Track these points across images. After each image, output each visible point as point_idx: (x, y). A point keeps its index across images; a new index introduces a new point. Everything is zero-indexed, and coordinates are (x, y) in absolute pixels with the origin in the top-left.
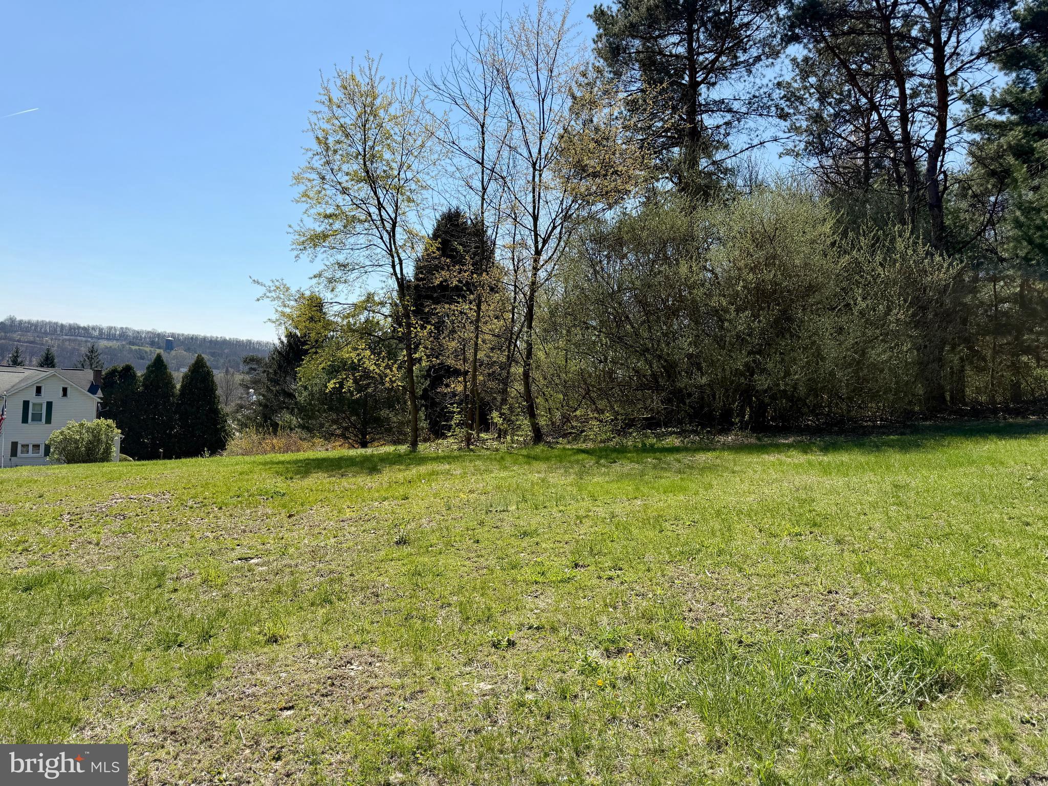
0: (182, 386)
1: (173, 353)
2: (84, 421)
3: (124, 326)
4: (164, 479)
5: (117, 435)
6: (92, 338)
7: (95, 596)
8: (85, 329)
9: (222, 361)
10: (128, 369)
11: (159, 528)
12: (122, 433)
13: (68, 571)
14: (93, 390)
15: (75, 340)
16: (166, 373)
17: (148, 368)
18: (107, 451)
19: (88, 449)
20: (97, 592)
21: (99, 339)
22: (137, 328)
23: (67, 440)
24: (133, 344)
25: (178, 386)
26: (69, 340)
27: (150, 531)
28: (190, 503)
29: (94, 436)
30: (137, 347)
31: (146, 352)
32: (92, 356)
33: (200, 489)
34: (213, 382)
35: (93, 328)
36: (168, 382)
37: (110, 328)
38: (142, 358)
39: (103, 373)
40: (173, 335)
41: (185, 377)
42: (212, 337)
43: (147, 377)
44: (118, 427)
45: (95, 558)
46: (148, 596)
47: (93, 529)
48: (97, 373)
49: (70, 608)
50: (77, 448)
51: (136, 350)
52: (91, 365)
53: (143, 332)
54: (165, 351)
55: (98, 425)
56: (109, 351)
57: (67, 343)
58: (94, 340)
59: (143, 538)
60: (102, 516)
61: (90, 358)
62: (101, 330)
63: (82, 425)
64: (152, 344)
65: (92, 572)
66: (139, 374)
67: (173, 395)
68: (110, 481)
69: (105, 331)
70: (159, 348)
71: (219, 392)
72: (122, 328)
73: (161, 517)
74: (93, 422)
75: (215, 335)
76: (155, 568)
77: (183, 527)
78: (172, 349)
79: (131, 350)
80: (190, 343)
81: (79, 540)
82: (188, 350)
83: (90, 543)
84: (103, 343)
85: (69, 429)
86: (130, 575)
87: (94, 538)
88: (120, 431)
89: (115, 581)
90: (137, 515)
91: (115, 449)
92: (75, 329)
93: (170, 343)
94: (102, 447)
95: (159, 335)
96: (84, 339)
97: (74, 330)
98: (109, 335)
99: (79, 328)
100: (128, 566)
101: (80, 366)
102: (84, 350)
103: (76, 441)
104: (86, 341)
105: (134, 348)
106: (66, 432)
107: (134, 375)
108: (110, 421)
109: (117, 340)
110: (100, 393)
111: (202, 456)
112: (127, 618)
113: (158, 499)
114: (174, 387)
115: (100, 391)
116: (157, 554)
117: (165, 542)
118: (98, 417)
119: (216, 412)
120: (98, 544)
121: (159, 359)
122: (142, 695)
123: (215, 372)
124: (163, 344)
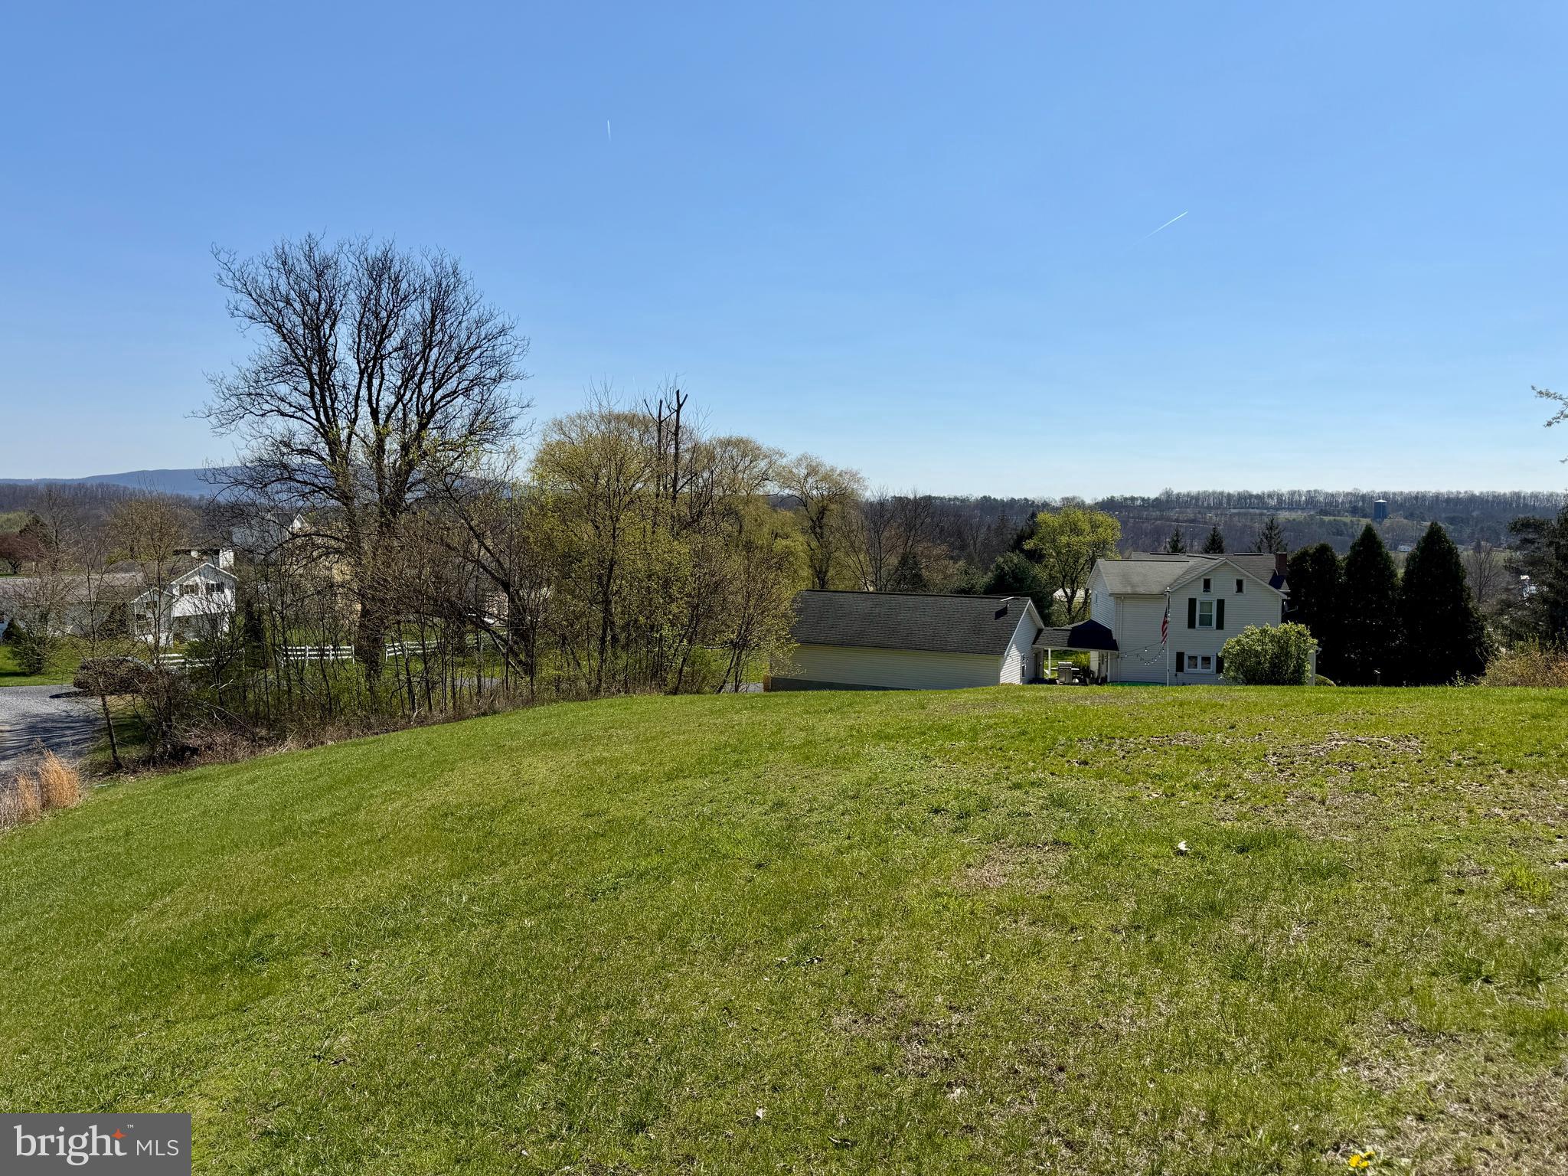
0: (1406, 573)
1: (1387, 522)
2: (1268, 627)
3: (1312, 489)
4: (1399, 715)
5: (1312, 646)
6: (1268, 509)
7: (1335, 877)
8: (1258, 497)
9: (1468, 530)
10: (1324, 550)
11: (1412, 790)
12: (1318, 645)
13: (1291, 835)
14: (1276, 582)
15: (1245, 514)
16: (1381, 554)
17: (1352, 548)
18: (1299, 670)
19: (1273, 665)
20: (1339, 871)
21: (1277, 509)
22: (1331, 488)
23: (1245, 653)
24: (1326, 513)
25: (1401, 572)
26: (1239, 514)
27: (1398, 794)
28: (1455, 757)
29: (1281, 648)
30: (1332, 518)
31: (1345, 524)
32: (1271, 537)
33: (1467, 737)
34: (1457, 564)
35: (1270, 496)
36: (1384, 566)
37: (1293, 493)
38: (1340, 533)
39: (1289, 558)
40: (1385, 495)
41: (1411, 559)
42: (1449, 493)
43: (1351, 561)
44: (1313, 636)
45: (1325, 821)
46: (1416, 892)
47: (1313, 780)
48: (1281, 559)
49: (1304, 888)
50: (1259, 663)
51: (1330, 522)
52: (1270, 547)
53: (1339, 494)
54: (1374, 519)
55: (1285, 631)
56: (1294, 526)
57: (1236, 519)
58: (1272, 512)
59: (1389, 803)
60: (1324, 764)
61: (1269, 538)
62: (1280, 497)
63: (1264, 632)
64: (1354, 510)
65: (1325, 841)
66: (1340, 557)
67: (1393, 587)
68: (1319, 712)
69: (1286, 497)
70: (1365, 516)
71: (1468, 582)
72: (1309, 492)
73: (1410, 774)
74: (1278, 629)
75: (1454, 490)
76: (1421, 850)
77: (1451, 794)
78: (1385, 517)
79: (1322, 522)
80: (1414, 505)
81: (1296, 794)
82: (1410, 516)
83: (1312, 799)
84: (1283, 516)
85: (1247, 637)
86: (1381, 854)
87: (1317, 792)
88: (1316, 641)
89: (1360, 859)
90: (1372, 767)
91: (1310, 667)
92: (1245, 498)
93: (1379, 507)
94: (1293, 664)
95: (1363, 497)
96: (1257, 511)
97: (1245, 501)
98: (1291, 502)
99: (1251, 496)
100: (1376, 840)
101: (1254, 548)
102: (1259, 527)
103: (1257, 654)
104: (1261, 515)
105: (1326, 519)
106: (1244, 640)
107: (1333, 559)
108: (1301, 627)
109: (1303, 509)
110: (1285, 588)
111: (1451, 683)
112: (1390, 919)
113: (1400, 747)
114: (1393, 575)
115: (1285, 583)
116: (1419, 830)
117: (1427, 814)
118: (1284, 620)
119: (1467, 613)
120: (1323, 802)
121: (1369, 533)
122: (1437, 1041)
123: (1460, 548)
124: (1370, 511)
